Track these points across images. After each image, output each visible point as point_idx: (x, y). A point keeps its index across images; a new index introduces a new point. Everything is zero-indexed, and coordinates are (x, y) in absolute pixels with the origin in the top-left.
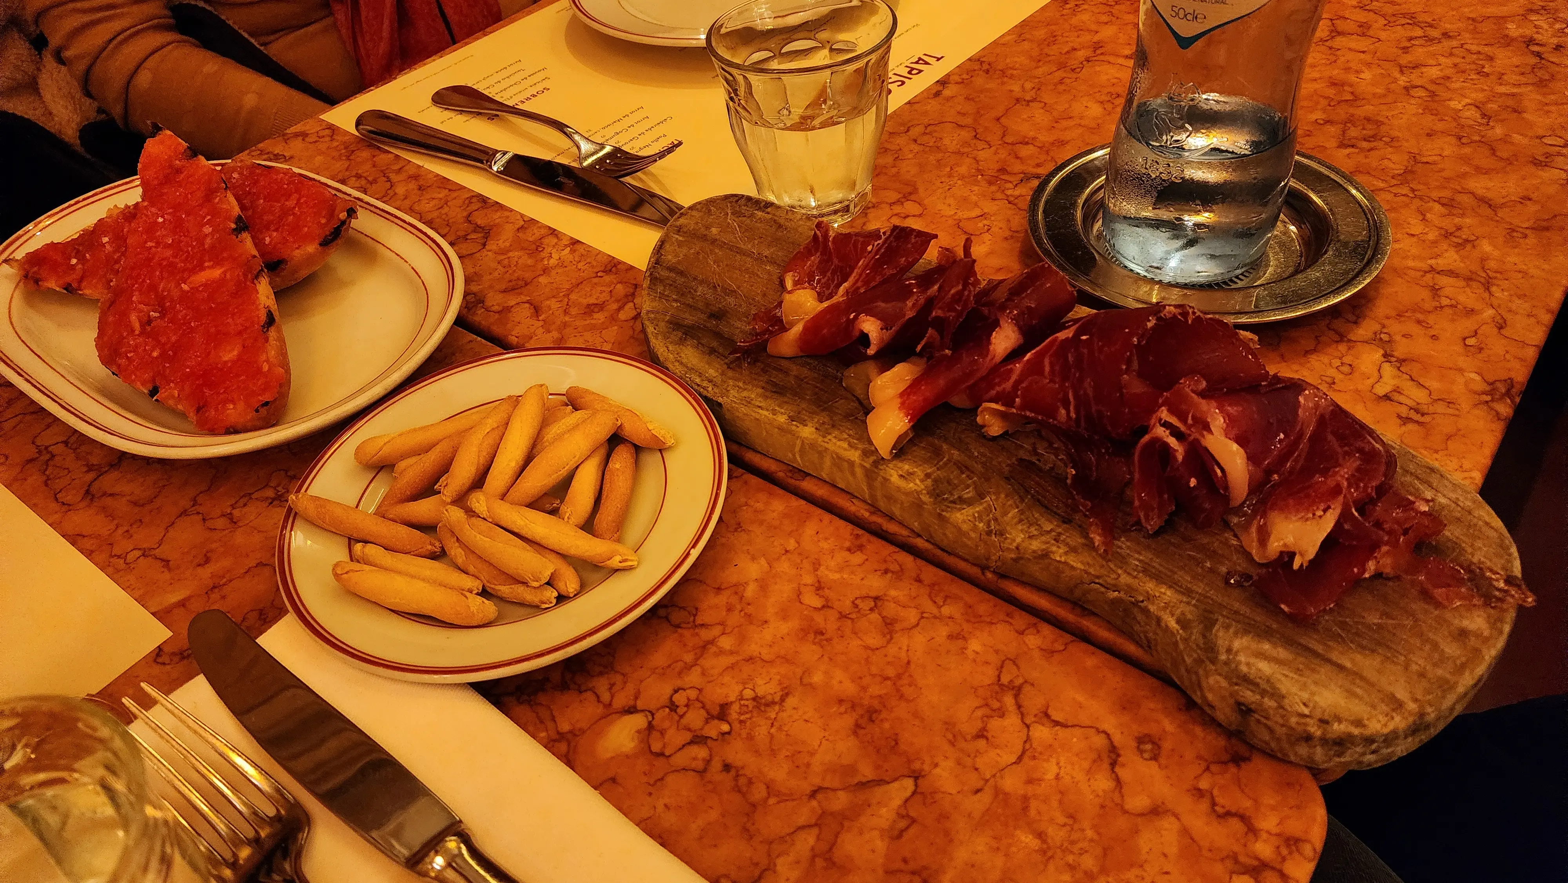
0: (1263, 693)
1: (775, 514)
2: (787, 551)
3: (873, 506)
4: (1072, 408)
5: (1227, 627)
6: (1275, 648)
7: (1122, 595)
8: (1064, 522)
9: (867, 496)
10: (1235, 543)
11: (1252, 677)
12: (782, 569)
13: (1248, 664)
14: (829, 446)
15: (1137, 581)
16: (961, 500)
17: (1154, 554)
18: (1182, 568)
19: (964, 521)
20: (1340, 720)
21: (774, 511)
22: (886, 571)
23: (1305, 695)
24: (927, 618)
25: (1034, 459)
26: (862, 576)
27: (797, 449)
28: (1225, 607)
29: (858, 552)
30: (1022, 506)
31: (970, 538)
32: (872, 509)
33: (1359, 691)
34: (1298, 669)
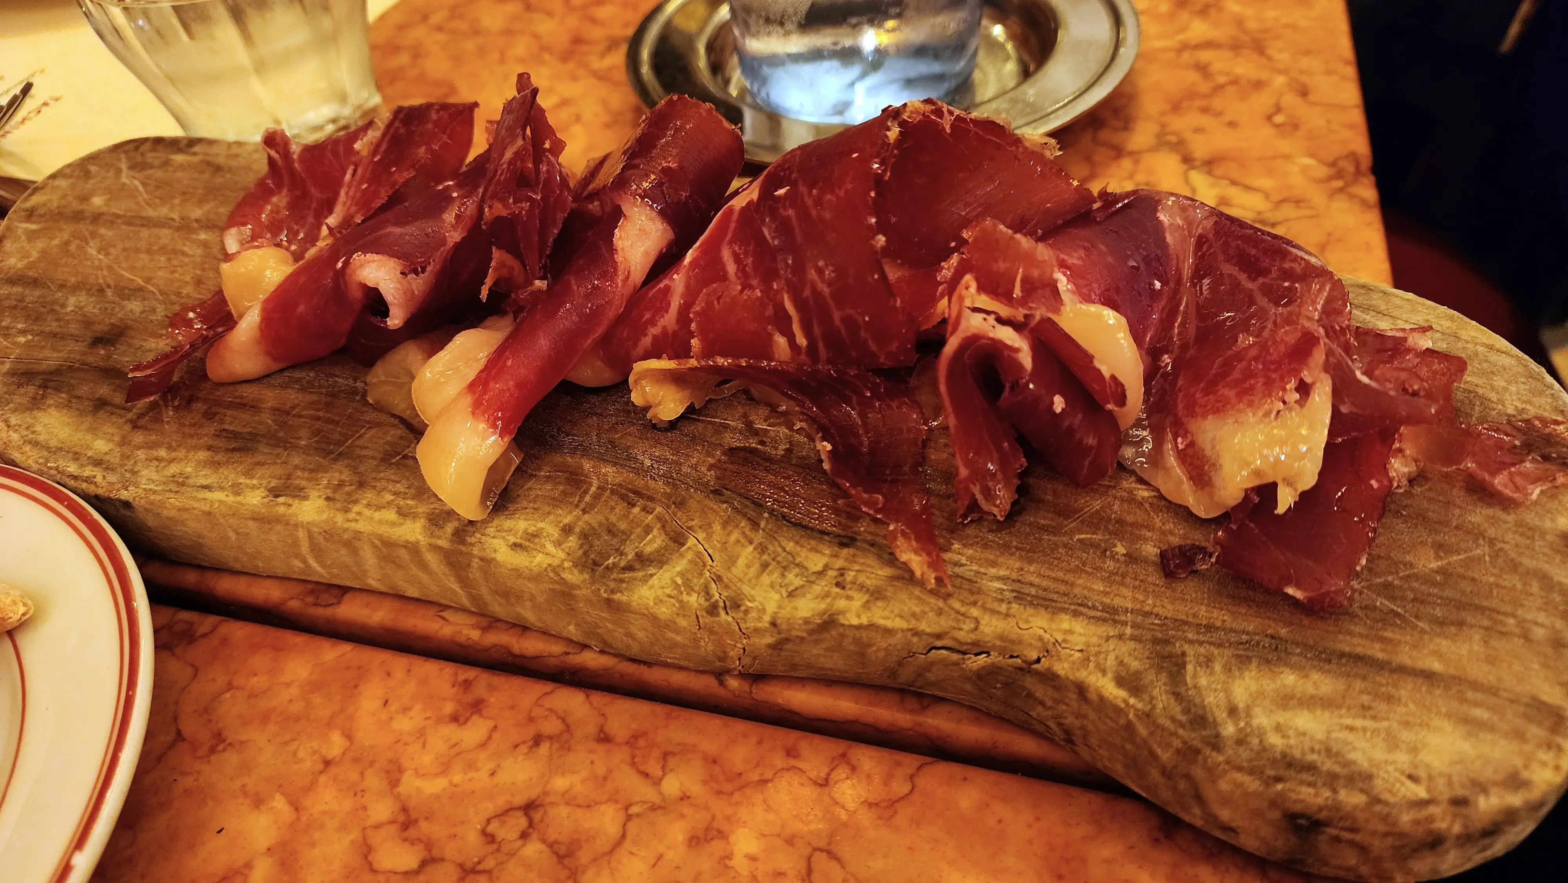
0: (1332, 780)
1: (294, 691)
2: (327, 763)
3: (483, 615)
4: (796, 328)
5: (1207, 662)
6: (1306, 676)
7: (995, 658)
8: (843, 545)
9: (466, 602)
10: (1146, 494)
11: (1297, 754)
12: (323, 808)
13: (1278, 728)
14: (361, 526)
15: (1012, 622)
16: (643, 560)
17: (1021, 558)
18: (1078, 570)
19: (658, 601)
20: (1483, 788)
21: (288, 685)
22: (537, 740)
23: (1402, 758)
24: (638, 815)
25: (753, 443)
26: (490, 765)
27: (305, 548)
28: (1185, 623)
29: (475, 718)
30: (759, 537)
31: (677, 631)
32: (484, 622)
33: (1480, 713)
34: (1363, 707)
